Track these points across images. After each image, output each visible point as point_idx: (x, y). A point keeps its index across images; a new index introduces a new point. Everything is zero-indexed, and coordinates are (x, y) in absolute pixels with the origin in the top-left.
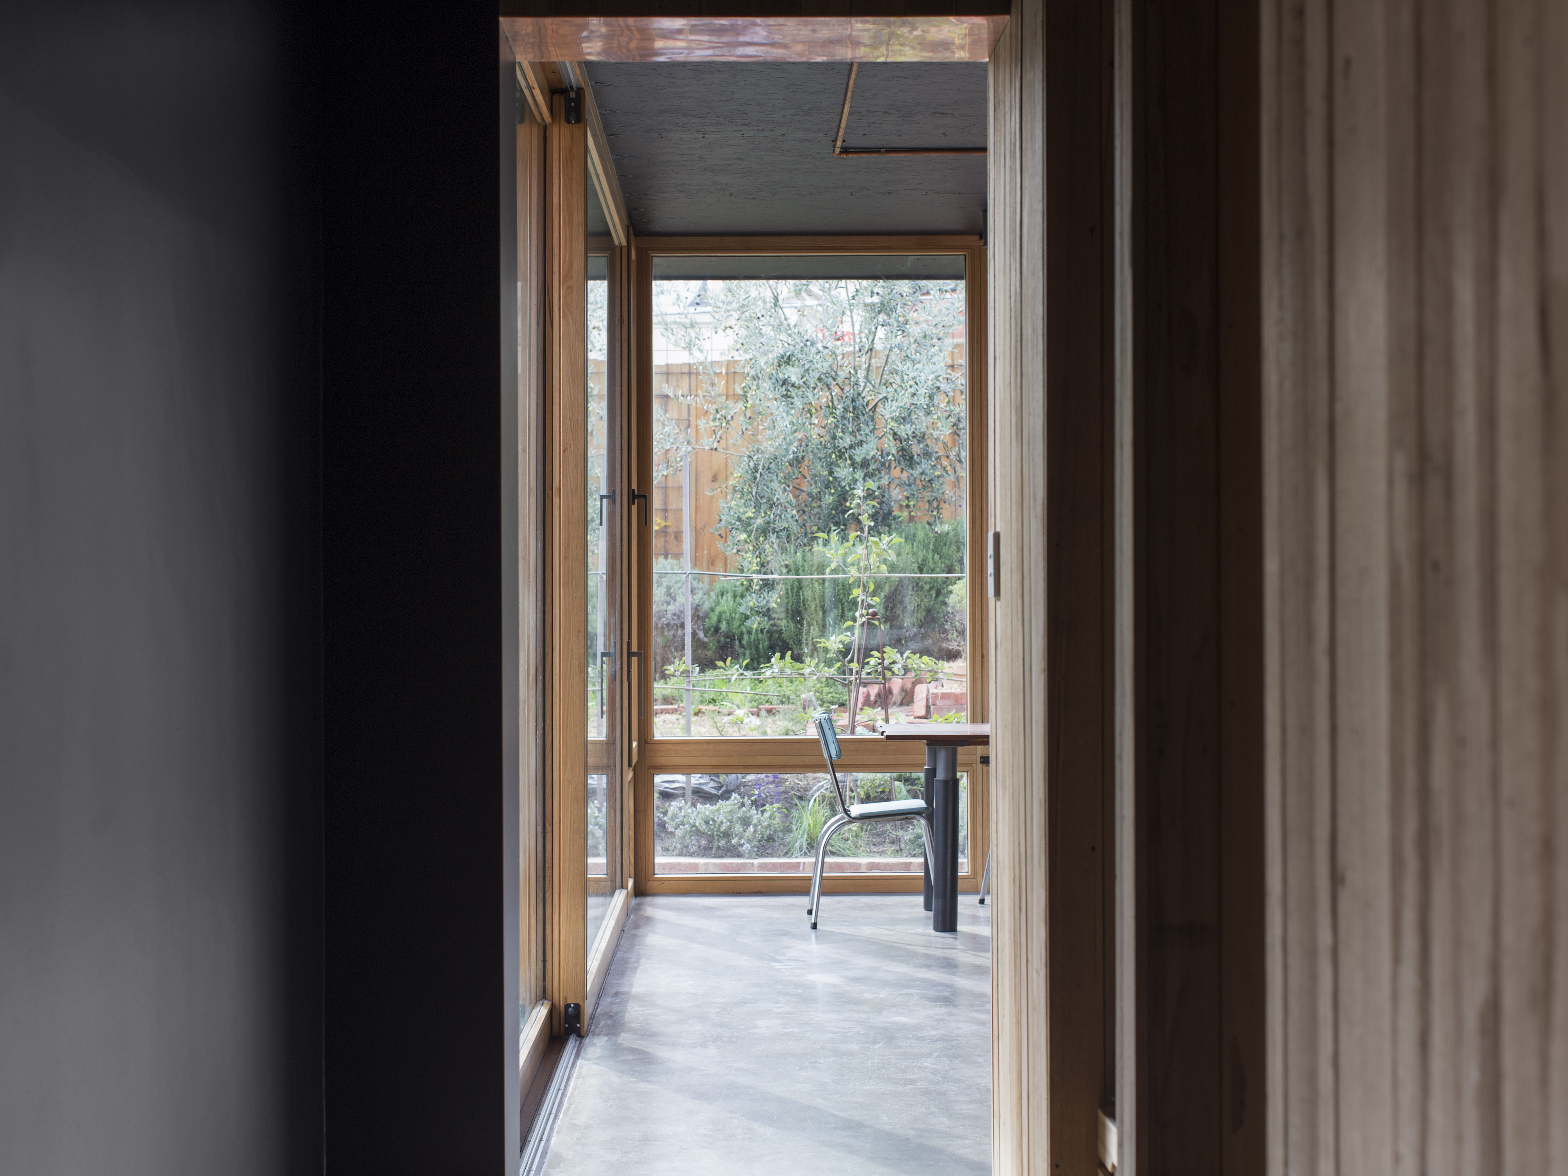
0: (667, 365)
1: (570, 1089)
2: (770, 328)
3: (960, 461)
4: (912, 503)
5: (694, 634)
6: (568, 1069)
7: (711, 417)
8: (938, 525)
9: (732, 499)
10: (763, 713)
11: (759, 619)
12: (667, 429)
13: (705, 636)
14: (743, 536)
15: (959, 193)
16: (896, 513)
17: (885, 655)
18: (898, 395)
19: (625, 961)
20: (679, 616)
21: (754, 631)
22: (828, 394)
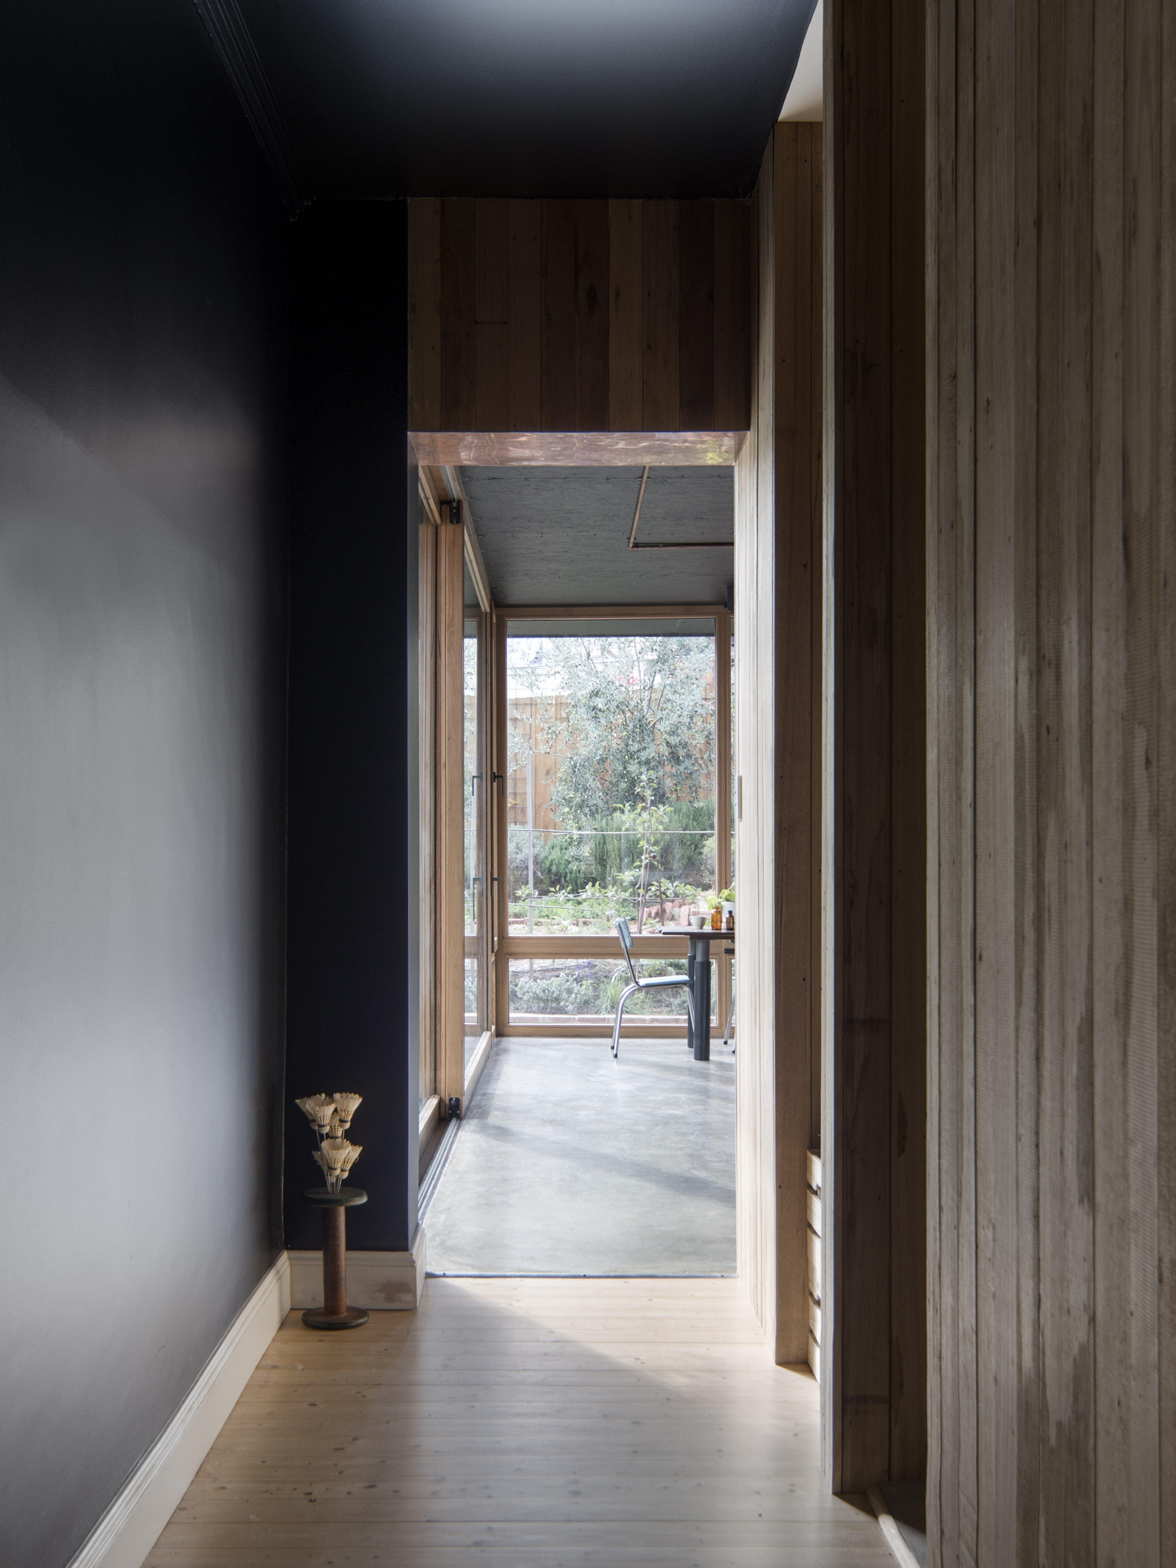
0: (516, 699)
1: (453, 1149)
2: (585, 673)
3: (711, 761)
4: (678, 788)
5: (535, 873)
6: (451, 1138)
7: (545, 732)
8: (696, 802)
9: (559, 785)
10: (581, 924)
11: (577, 864)
12: (516, 739)
13: (542, 875)
14: (567, 810)
15: (712, 575)
16: (668, 795)
17: (661, 884)
18: (669, 716)
19: (490, 1075)
20: (524, 862)
21: (574, 872)
22: (623, 716)
